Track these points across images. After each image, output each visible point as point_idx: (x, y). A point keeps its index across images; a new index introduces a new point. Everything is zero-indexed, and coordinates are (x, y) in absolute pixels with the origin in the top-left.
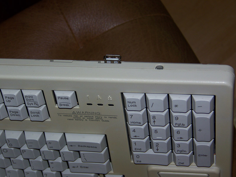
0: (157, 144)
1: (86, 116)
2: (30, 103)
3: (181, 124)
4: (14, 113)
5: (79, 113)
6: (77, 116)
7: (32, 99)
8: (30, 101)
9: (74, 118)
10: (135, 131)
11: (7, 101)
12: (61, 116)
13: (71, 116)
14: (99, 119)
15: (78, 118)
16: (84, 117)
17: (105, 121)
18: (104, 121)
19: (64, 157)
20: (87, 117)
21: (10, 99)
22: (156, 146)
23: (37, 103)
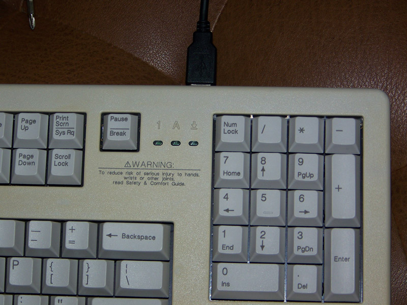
0: (263, 233)
1: (148, 174)
2: (61, 130)
3: (308, 175)
4: (25, 160)
5: (136, 167)
6: (132, 173)
7: (67, 121)
8: (63, 127)
9: (125, 178)
10: (227, 198)
11: (23, 128)
12: (103, 173)
13: (121, 173)
14: (167, 179)
15: (131, 178)
16: (143, 176)
17: (178, 184)
18: (175, 184)
19: (88, 275)
20: (148, 176)
21: (27, 125)
22: (261, 237)
23: (72, 130)
